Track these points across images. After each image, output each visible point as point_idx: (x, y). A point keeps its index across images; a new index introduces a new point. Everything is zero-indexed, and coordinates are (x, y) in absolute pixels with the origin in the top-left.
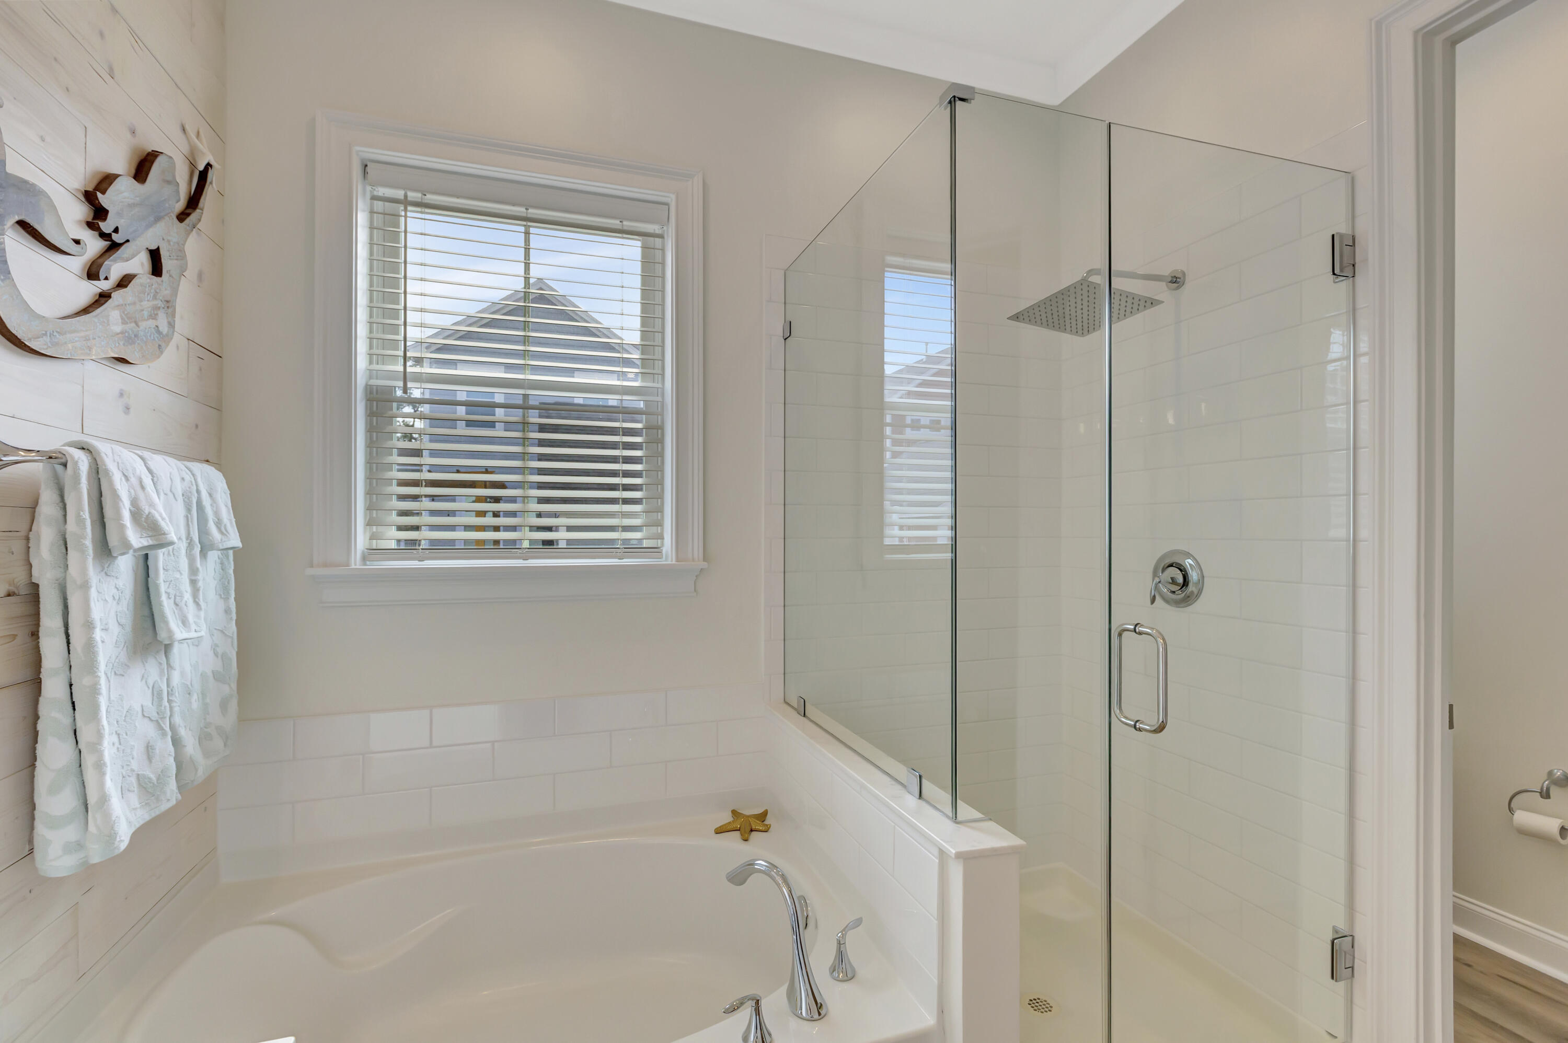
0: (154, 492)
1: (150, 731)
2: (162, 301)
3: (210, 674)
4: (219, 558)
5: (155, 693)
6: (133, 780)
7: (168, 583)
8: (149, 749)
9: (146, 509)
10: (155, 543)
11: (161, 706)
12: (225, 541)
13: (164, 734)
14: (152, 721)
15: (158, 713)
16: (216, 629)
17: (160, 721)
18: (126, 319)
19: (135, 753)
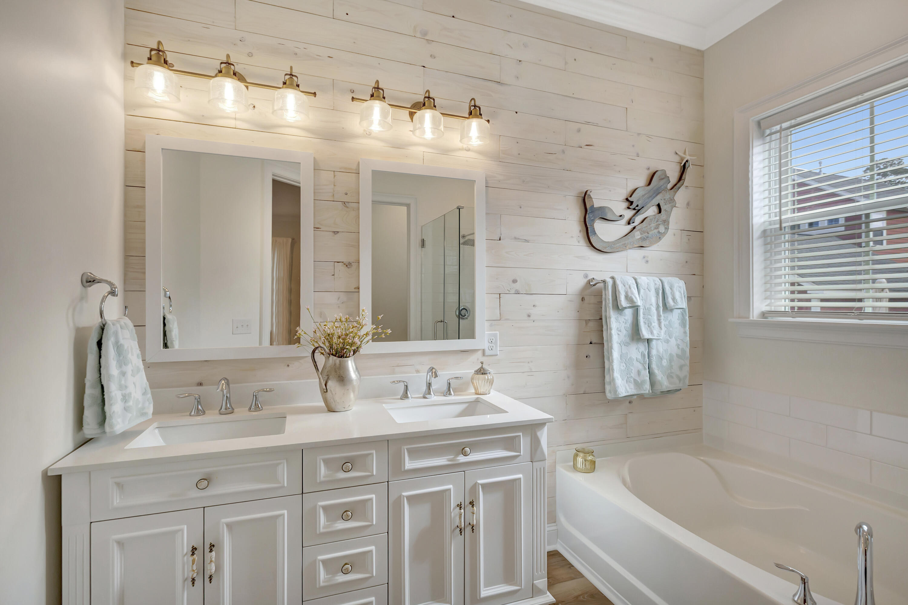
0: (635, 289)
1: (640, 367)
2: (661, 221)
3: (675, 355)
4: (681, 312)
5: (642, 355)
6: (632, 380)
7: (645, 319)
8: (639, 373)
9: (630, 295)
10: (632, 305)
11: (645, 359)
12: (675, 306)
13: (645, 369)
14: (641, 363)
15: (643, 362)
16: (679, 339)
17: (644, 364)
18: (642, 233)
19: (633, 372)
